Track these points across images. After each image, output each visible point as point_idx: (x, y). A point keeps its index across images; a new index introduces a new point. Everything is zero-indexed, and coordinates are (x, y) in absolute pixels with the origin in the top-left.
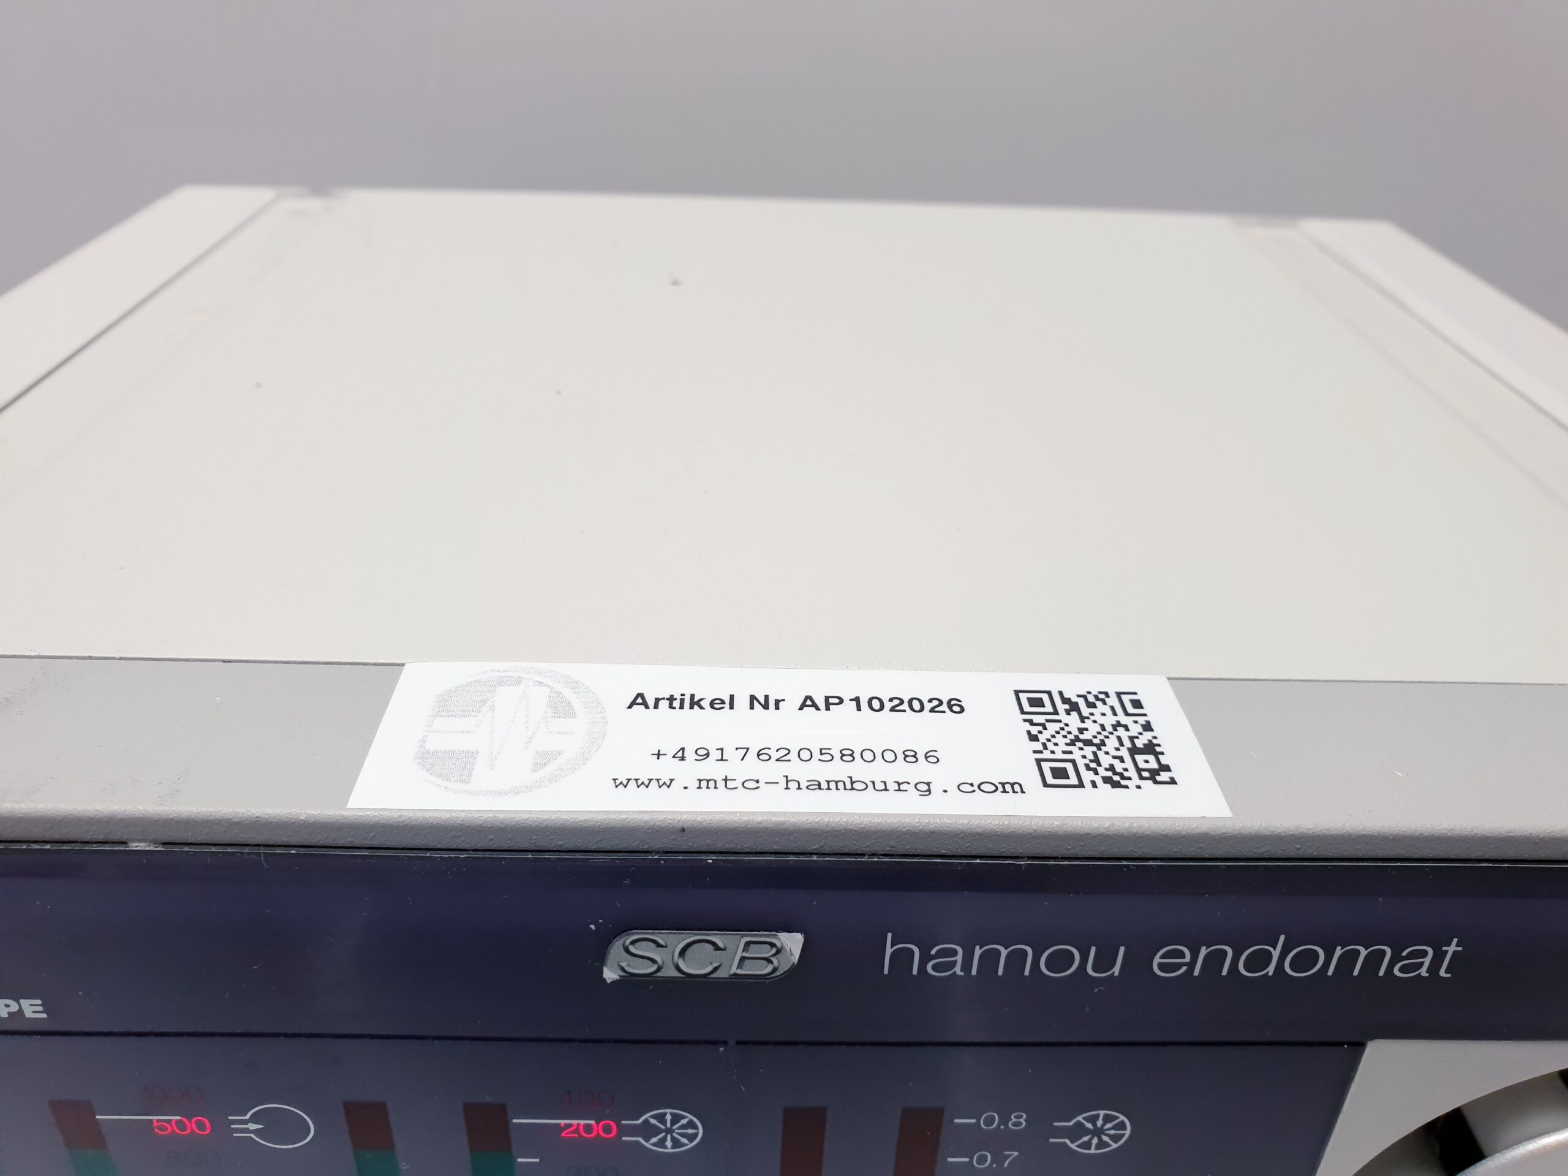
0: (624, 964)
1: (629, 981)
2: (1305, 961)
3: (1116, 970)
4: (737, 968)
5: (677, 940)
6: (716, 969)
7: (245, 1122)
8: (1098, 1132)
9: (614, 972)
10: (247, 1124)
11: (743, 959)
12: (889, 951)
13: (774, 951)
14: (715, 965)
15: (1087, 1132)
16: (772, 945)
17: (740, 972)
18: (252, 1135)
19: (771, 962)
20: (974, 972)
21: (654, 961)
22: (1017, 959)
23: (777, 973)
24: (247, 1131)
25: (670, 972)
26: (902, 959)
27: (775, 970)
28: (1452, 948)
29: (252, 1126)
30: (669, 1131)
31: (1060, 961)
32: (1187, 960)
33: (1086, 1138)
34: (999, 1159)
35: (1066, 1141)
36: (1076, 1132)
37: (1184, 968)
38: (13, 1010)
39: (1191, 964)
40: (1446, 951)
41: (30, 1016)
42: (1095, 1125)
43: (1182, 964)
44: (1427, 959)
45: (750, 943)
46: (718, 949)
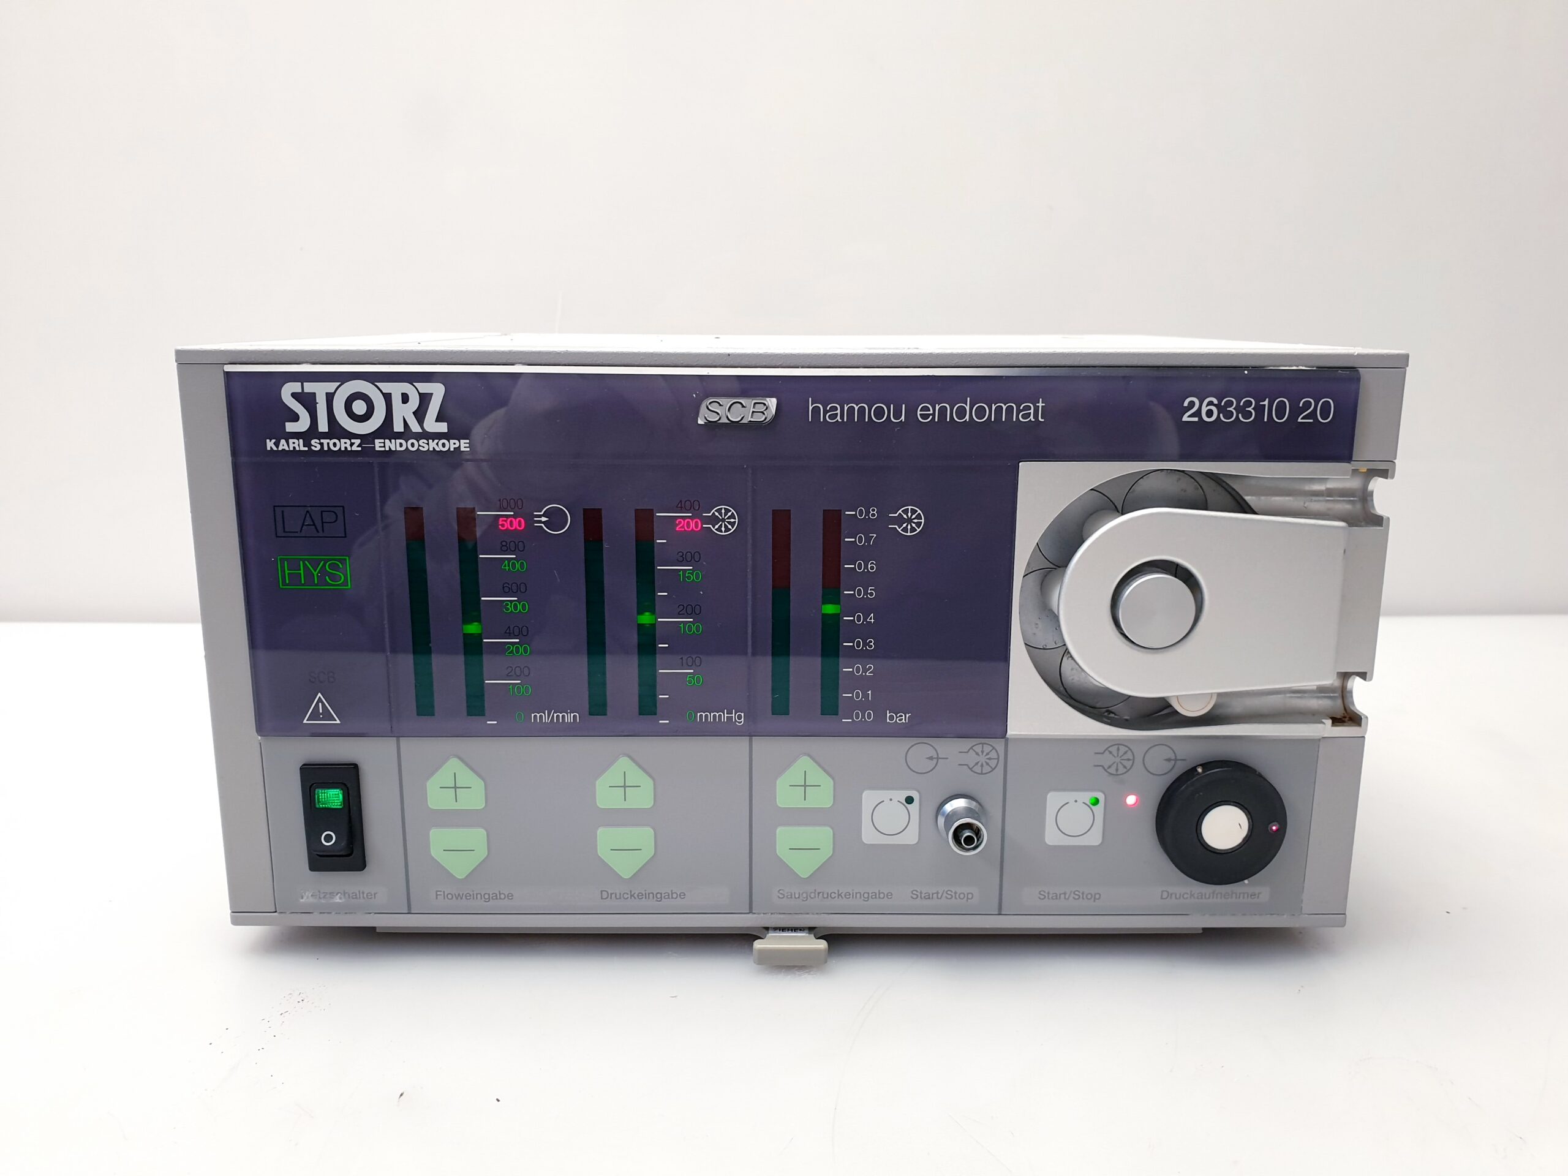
0: (706, 416)
1: (709, 423)
2: (981, 412)
3: (903, 417)
4: (752, 417)
5: (727, 402)
6: (743, 418)
7: (540, 516)
8: (910, 521)
9: (702, 420)
11: (753, 412)
12: (811, 408)
13: (765, 407)
14: (742, 416)
15: (905, 520)
16: (765, 404)
17: (752, 420)
18: (543, 525)
19: (764, 414)
20: (845, 420)
21: (718, 414)
22: (862, 411)
23: (767, 421)
24: (540, 522)
25: (725, 421)
26: (816, 410)
27: (766, 418)
28: (1040, 404)
29: (544, 519)
30: (723, 520)
31: (879, 413)
32: (931, 412)
33: (905, 525)
34: (868, 539)
35: (896, 526)
36: (900, 521)
37: (931, 417)
38: (457, 446)
39: (934, 415)
40: (1039, 406)
41: (462, 449)
42: (907, 516)
43: (931, 414)
44: (1032, 411)
45: (755, 403)
46: (743, 406)
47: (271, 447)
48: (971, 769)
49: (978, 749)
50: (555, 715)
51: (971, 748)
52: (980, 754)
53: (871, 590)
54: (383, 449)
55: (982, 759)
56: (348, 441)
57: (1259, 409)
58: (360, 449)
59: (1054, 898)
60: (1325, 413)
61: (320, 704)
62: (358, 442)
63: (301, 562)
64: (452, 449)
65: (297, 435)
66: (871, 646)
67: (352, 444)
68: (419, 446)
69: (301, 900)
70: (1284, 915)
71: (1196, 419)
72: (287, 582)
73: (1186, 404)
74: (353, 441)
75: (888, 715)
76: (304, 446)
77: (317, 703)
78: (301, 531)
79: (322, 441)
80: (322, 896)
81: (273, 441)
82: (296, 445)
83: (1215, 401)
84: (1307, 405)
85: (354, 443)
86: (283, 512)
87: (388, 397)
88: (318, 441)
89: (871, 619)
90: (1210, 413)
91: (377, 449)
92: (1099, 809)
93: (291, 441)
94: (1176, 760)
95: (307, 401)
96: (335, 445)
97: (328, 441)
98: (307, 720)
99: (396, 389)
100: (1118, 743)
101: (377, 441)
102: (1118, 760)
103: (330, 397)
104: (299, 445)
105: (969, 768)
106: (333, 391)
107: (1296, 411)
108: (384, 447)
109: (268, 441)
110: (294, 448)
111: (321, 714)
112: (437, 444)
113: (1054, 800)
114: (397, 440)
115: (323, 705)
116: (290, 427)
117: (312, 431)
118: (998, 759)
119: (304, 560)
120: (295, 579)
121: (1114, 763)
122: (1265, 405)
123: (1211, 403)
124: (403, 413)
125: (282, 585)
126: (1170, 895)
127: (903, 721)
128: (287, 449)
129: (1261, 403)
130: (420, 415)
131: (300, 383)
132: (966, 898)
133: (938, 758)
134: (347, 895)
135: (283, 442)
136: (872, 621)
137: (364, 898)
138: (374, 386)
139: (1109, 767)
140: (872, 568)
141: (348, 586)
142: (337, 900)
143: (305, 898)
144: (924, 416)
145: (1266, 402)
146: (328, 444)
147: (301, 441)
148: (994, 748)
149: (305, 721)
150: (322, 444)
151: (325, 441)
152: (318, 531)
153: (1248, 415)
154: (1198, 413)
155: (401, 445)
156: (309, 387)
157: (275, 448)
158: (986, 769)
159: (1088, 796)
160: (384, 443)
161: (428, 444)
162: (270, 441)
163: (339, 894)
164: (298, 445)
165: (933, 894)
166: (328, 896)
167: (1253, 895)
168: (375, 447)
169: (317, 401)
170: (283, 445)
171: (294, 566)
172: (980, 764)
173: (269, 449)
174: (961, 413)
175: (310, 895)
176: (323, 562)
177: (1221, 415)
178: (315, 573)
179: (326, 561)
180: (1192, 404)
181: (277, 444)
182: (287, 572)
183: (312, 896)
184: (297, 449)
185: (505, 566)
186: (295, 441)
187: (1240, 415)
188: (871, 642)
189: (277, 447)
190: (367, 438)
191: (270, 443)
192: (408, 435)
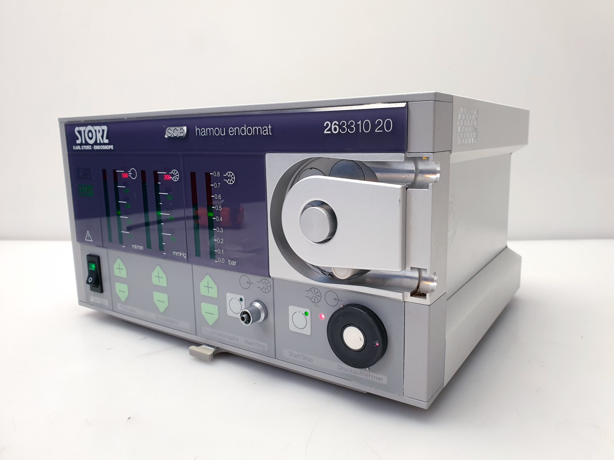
0: (168, 134)
2: (249, 131)
3: (225, 134)
4: (180, 134)
5: (173, 129)
6: (177, 135)
7: (130, 173)
8: (230, 178)
9: (167, 136)
11: (180, 132)
12: (196, 130)
13: (183, 130)
17: (180, 136)
19: (183, 133)
20: (207, 135)
21: (171, 133)
22: (211, 131)
24: (130, 175)
25: (172, 136)
26: (198, 131)
27: (184, 135)
28: (270, 127)
30: (175, 175)
31: (217, 132)
32: (233, 131)
33: (229, 180)
34: (218, 185)
35: (226, 180)
36: (227, 178)
37: (233, 133)
38: (110, 148)
39: (234, 132)
40: (269, 128)
41: (112, 148)
42: (229, 176)
43: (233, 132)
44: (267, 130)
45: (180, 129)
46: (177, 130)
48: (261, 290)
49: (263, 281)
50: (138, 246)
51: (261, 280)
52: (264, 283)
53: (220, 207)
55: (265, 286)
57: (357, 126)
58: (91, 149)
59: (295, 356)
60: (388, 128)
62: (90, 146)
65: (79, 144)
66: (222, 231)
67: (89, 147)
69: (91, 300)
70: (395, 394)
71: (330, 132)
73: (325, 125)
75: (229, 261)
77: (87, 235)
78: (82, 176)
80: (95, 300)
83: (337, 123)
84: (379, 123)
86: (79, 170)
87: (96, 131)
89: (221, 219)
90: (335, 130)
91: (95, 149)
92: (308, 317)
94: (338, 300)
95: (80, 132)
96: (86, 147)
99: (97, 128)
100: (314, 287)
101: (94, 146)
102: (315, 295)
103: (84, 131)
105: (261, 289)
107: (374, 127)
111: (89, 238)
112: (107, 147)
113: (292, 309)
115: (89, 235)
116: (77, 142)
117: (82, 143)
118: (271, 287)
119: (83, 186)
120: (82, 192)
121: (314, 296)
122: (359, 124)
123: (335, 124)
124: (99, 135)
125: (80, 194)
126: (342, 368)
127: (234, 264)
128: (77, 149)
129: (358, 123)
130: (102, 137)
131: (78, 127)
132: (263, 348)
133: (250, 283)
134: (100, 301)
136: (222, 220)
138: (93, 127)
139: (312, 298)
140: (220, 197)
141: (92, 195)
142: (98, 302)
144: (231, 133)
145: (360, 123)
147: (80, 146)
148: (269, 282)
149: (85, 240)
150: (84, 147)
152: (86, 177)
153: (352, 129)
154: (330, 130)
155: (99, 147)
156: (80, 128)
157: (75, 149)
158: (267, 291)
159: (303, 310)
160: (96, 147)
161: (105, 147)
163: (98, 300)
165: (252, 343)
167: (379, 379)
169: (82, 133)
172: (264, 288)
174: (243, 131)
176: (87, 187)
177: (340, 130)
178: (86, 191)
180: (327, 125)
181: (75, 147)
182: (81, 190)
183: (93, 299)
184: (79, 149)
186: (78, 146)
187: (349, 130)
188: (222, 229)
190: (92, 145)
191: (74, 147)
192: (100, 144)
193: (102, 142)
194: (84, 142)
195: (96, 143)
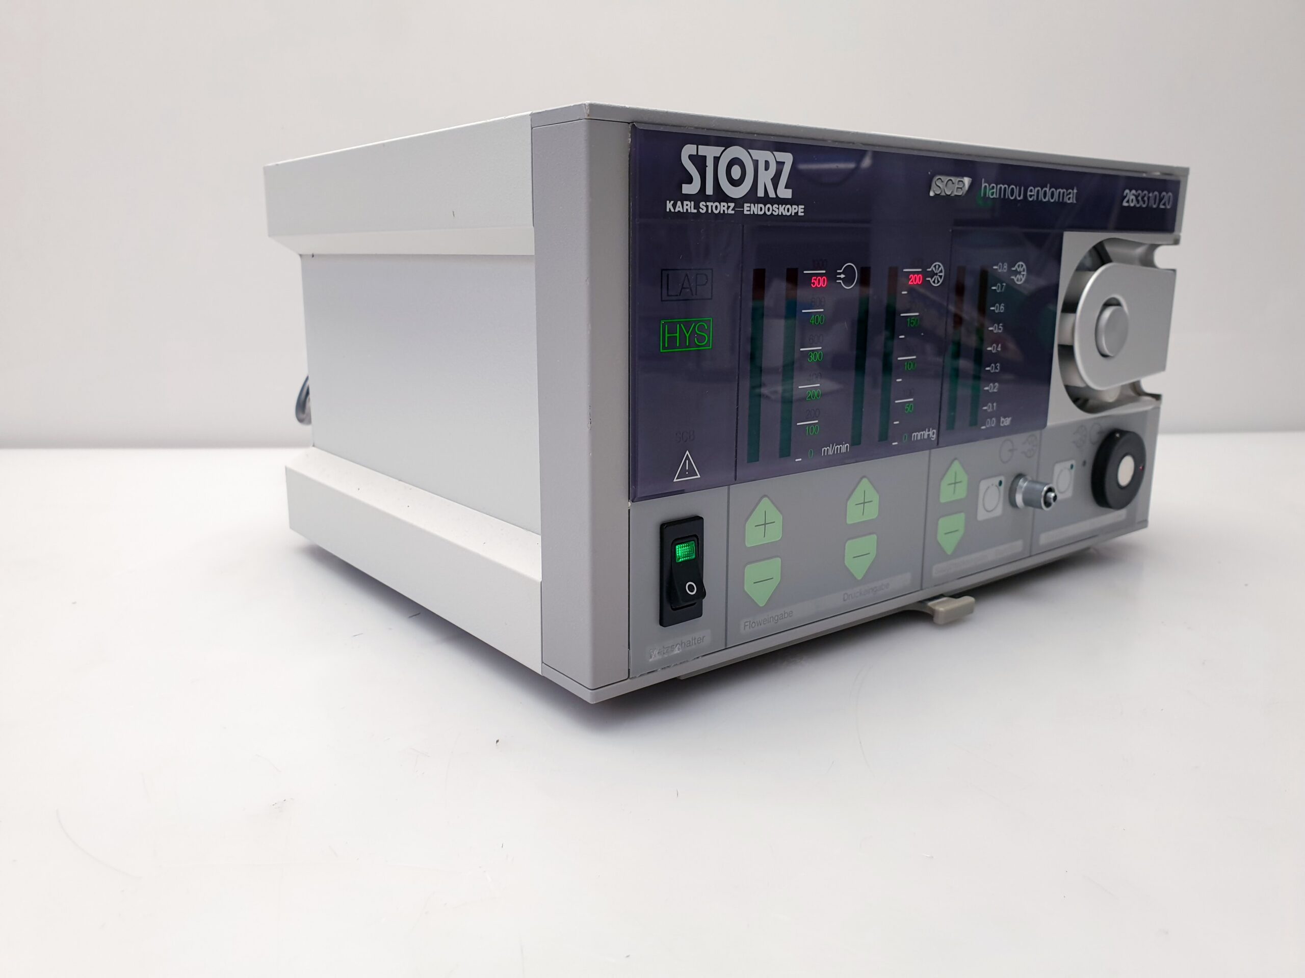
0: (935, 189)
1: (935, 196)
2: (1052, 195)
3: (1022, 196)
4: (956, 192)
5: (946, 179)
7: (840, 274)
8: (1020, 273)
9: (932, 193)
10: (840, 275)
11: (957, 188)
12: (983, 187)
13: (963, 185)
14: (952, 191)
15: (1018, 273)
16: (963, 182)
17: (957, 194)
18: (841, 281)
19: (962, 190)
20: (998, 197)
21: (940, 188)
22: (1005, 190)
24: (840, 279)
25: (943, 194)
26: (986, 186)
27: (963, 193)
28: (1075, 191)
29: (842, 276)
30: (936, 274)
31: (1012, 192)
32: (1033, 192)
33: (1018, 277)
34: (1003, 286)
35: (1014, 277)
36: (1016, 273)
38: (796, 211)
39: (1034, 195)
41: (800, 214)
42: (1019, 270)
44: (1072, 193)
45: (959, 181)
46: (953, 183)
47: (670, 209)
50: (836, 447)
52: (1031, 443)
53: (1001, 327)
54: (748, 213)
55: (1031, 446)
56: (725, 204)
57: (1149, 199)
58: (733, 212)
61: (687, 461)
62: (732, 205)
63: (678, 325)
64: (793, 214)
65: (688, 197)
66: (997, 370)
67: (728, 207)
68: (773, 210)
69: (651, 660)
71: (1128, 204)
72: (666, 346)
73: (1125, 194)
74: (729, 204)
75: (1001, 420)
76: (694, 209)
77: (685, 463)
78: (680, 295)
79: (708, 203)
80: (665, 651)
81: (672, 202)
82: (688, 207)
83: (1135, 193)
85: (730, 207)
86: (668, 275)
87: (756, 163)
88: (704, 203)
90: (1132, 201)
91: (746, 212)
92: (1074, 471)
93: (685, 203)
94: (1100, 433)
95: (699, 162)
96: (716, 207)
97: (712, 204)
98: (677, 479)
99: (762, 156)
100: (1082, 425)
101: (746, 205)
102: (1081, 436)
103: (717, 160)
104: (691, 207)
105: (1025, 454)
106: (719, 156)
107: (1160, 200)
108: (750, 211)
109: (668, 202)
110: (687, 210)
111: (688, 471)
112: (784, 209)
113: (1057, 468)
114: (759, 205)
115: (690, 462)
116: (687, 189)
117: (701, 195)
118: (1037, 445)
119: (680, 323)
120: (672, 340)
121: (1079, 439)
123: (1133, 194)
124: (765, 178)
125: (663, 349)
127: (1008, 424)
128: (682, 211)
130: (775, 181)
131: (696, 146)
133: (1013, 450)
134: (683, 644)
135: (679, 203)
136: (1000, 349)
137: (695, 644)
138: (747, 153)
139: (1077, 442)
140: (1003, 310)
141: (709, 346)
142: (676, 651)
143: (653, 657)
144: (1031, 196)
146: (712, 206)
147: (693, 203)
148: (1036, 437)
149: (675, 480)
150: (707, 207)
151: (709, 204)
152: (692, 295)
153: (1145, 202)
154: (1128, 201)
155: (761, 209)
156: (704, 150)
157: (673, 210)
158: (1032, 453)
159: (1070, 464)
160: (750, 207)
161: (778, 209)
162: (670, 202)
163: (678, 645)
164: (689, 207)
166: (670, 649)
168: (743, 210)
169: (707, 165)
170: (679, 208)
171: (672, 330)
172: (1029, 450)
173: (668, 210)
174: (1045, 193)
175: (657, 652)
176: (693, 324)
177: (1136, 202)
178: (687, 336)
179: (696, 322)
180: (1127, 194)
181: (674, 206)
182: (667, 335)
183: (658, 653)
184: (689, 211)
185: (812, 320)
186: (688, 203)
187: (1142, 202)
188: (998, 366)
189: (675, 209)
190: (739, 202)
191: (669, 205)
192: (766, 200)
193: (772, 195)
194: (709, 191)
195: (751, 197)
